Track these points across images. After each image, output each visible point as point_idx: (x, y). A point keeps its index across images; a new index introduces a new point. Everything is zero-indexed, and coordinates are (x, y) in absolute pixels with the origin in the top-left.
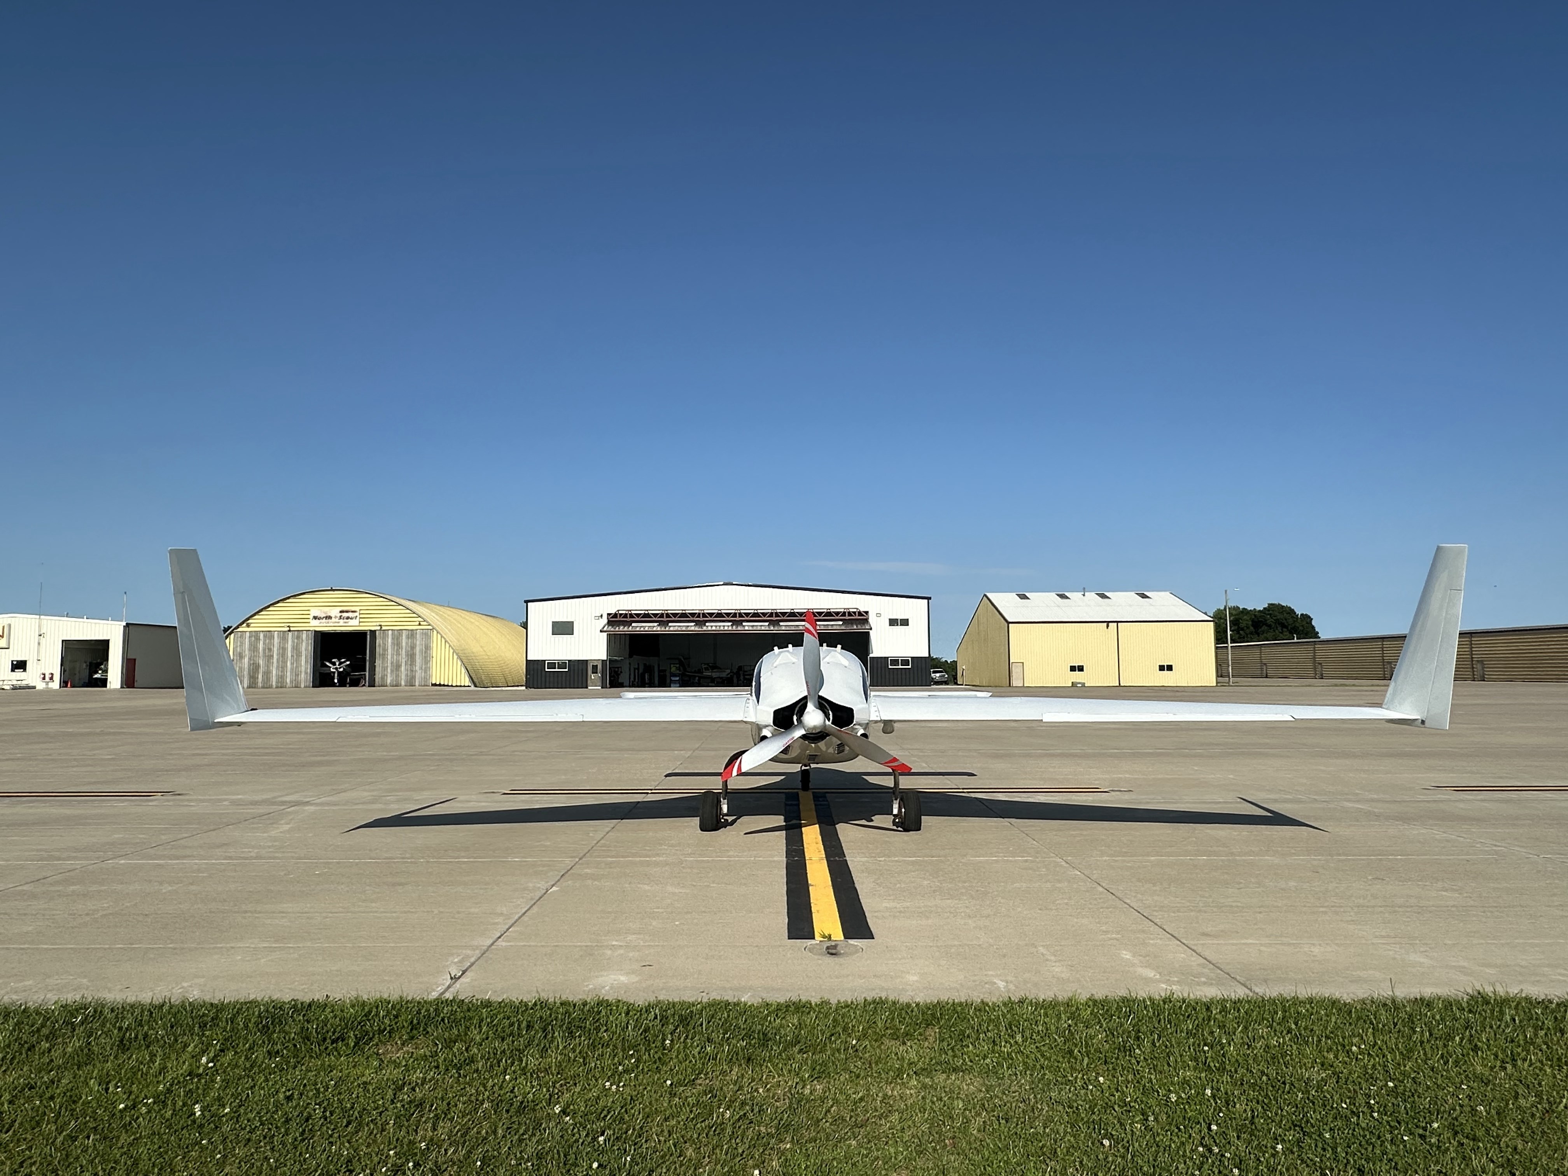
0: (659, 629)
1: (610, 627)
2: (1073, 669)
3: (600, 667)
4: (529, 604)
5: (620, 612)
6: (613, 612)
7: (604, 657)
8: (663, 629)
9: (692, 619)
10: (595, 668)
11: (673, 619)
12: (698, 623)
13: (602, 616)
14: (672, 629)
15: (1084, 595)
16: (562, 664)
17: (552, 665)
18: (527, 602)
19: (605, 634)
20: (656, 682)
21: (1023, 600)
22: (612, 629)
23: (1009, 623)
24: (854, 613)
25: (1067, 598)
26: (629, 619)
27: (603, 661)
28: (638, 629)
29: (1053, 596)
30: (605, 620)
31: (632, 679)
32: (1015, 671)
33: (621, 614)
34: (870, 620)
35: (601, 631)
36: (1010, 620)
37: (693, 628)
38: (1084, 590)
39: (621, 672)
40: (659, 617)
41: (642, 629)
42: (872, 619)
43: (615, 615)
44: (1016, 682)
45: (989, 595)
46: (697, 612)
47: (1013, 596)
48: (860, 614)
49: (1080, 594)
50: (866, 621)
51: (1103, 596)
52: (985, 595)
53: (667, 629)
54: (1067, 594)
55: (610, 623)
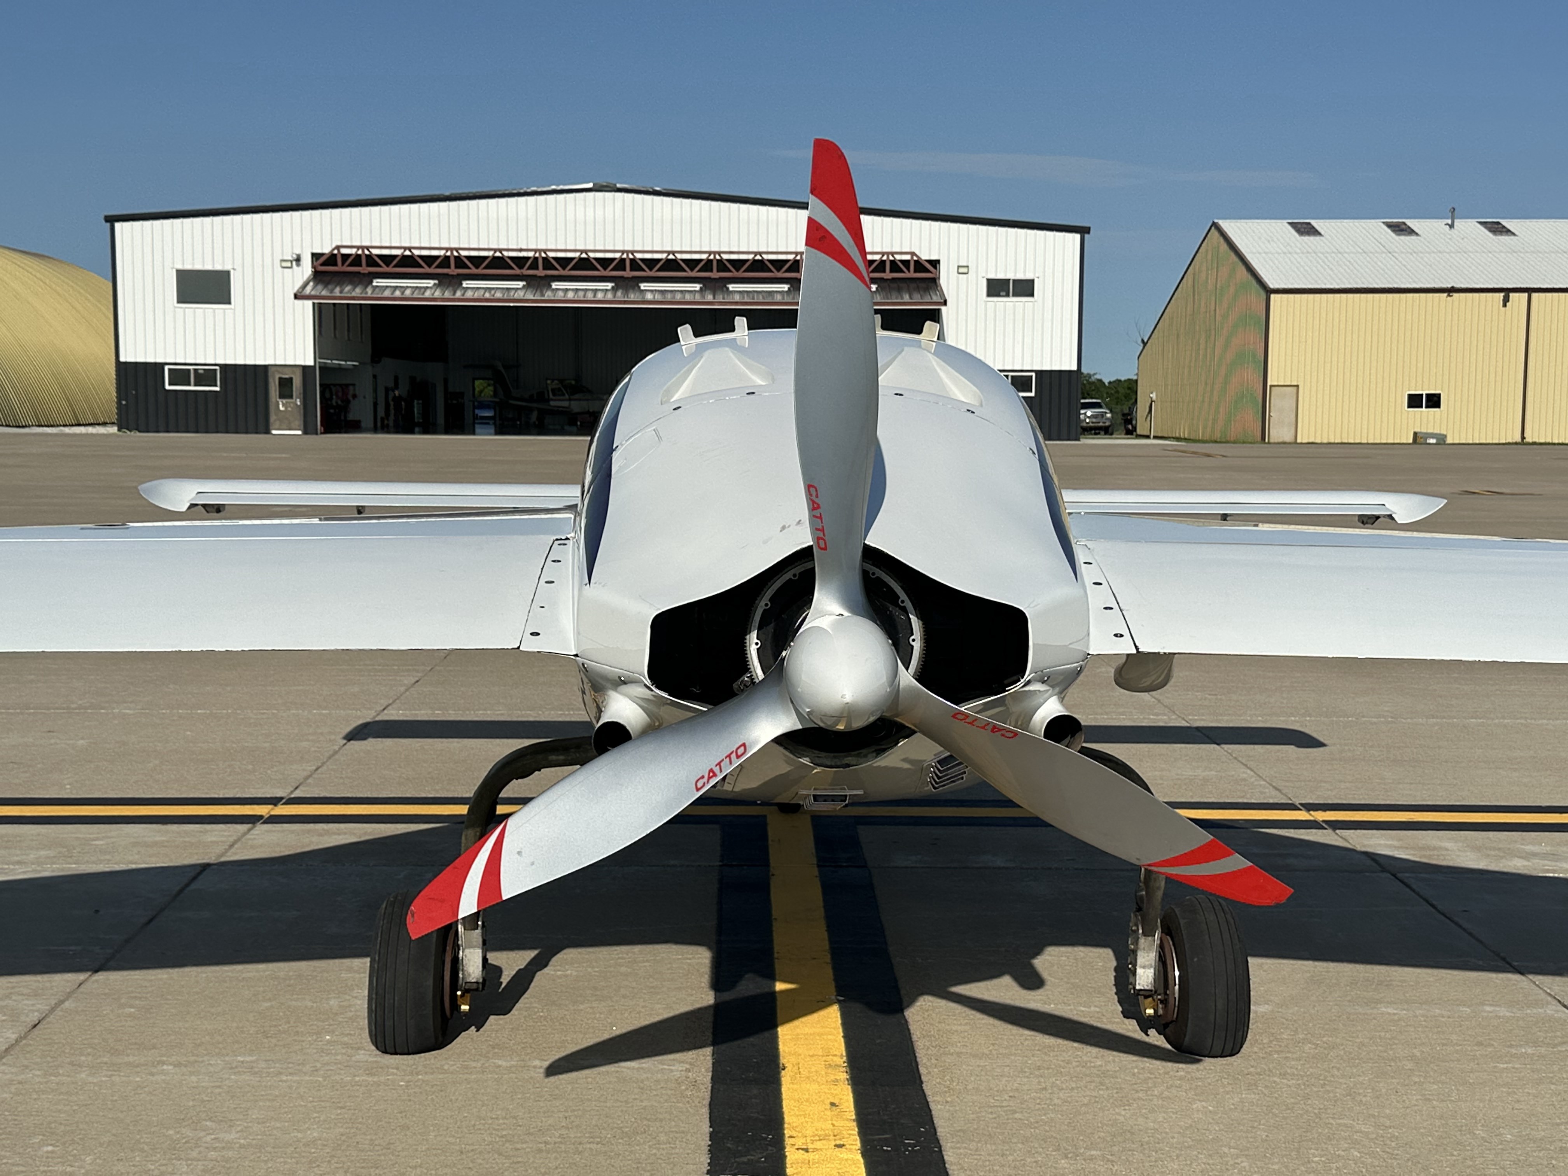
0: (438, 294)
1: (320, 287)
2: (1414, 401)
3: (297, 383)
4: (118, 226)
5: (344, 251)
6: (327, 250)
7: (308, 359)
8: (447, 294)
9: (517, 271)
10: (285, 386)
11: (474, 271)
12: (532, 282)
13: (298, 260)
14: (469, 294)
15: (1451, 226)
16: (205, 375)
17: (180, 375)
18: (112, 220)
19: (309, 304)
20: (441, 420)
21: (1306, 239)
22: (324, 293)
23: (1269, 291)
24: (906, 263)
25: (1411, 232)
26: (364, 269)
27: (305, 368)
28: (387, 293)
29: (1376, 228)
30: (306, 269)
31: (381, 413)
32: (1278, 405)
33: (345, 257)
34: (943, 282)
35: (296, 297)
36: (1272, 285)
37: (520, 295)
38: (1453, 214)
39: (354, 396)
40: (439, 266)
41: (398, 293)
42: (947, 279)
43: (331, 259)
44: (1279, 432)
45: (1225, 224)
46: (531, 254)
47: (1282, 228)
48: (919, 266)
49: (1440, 225)
50: (933, 283)
51: (1497, 229)
52: (1215, 225)
53: (459, 294)
54: (1410, 223)
55: (318, 276)
